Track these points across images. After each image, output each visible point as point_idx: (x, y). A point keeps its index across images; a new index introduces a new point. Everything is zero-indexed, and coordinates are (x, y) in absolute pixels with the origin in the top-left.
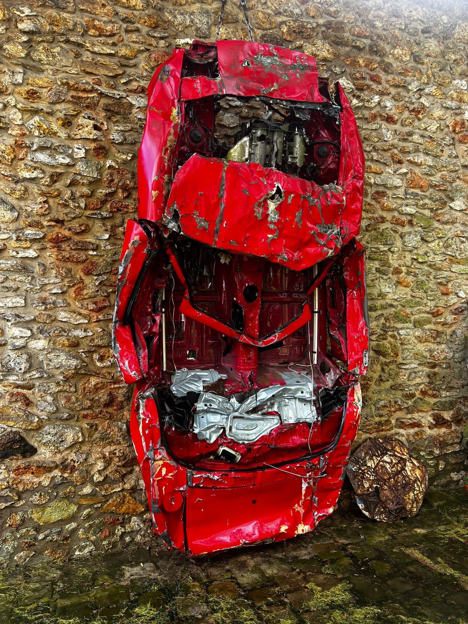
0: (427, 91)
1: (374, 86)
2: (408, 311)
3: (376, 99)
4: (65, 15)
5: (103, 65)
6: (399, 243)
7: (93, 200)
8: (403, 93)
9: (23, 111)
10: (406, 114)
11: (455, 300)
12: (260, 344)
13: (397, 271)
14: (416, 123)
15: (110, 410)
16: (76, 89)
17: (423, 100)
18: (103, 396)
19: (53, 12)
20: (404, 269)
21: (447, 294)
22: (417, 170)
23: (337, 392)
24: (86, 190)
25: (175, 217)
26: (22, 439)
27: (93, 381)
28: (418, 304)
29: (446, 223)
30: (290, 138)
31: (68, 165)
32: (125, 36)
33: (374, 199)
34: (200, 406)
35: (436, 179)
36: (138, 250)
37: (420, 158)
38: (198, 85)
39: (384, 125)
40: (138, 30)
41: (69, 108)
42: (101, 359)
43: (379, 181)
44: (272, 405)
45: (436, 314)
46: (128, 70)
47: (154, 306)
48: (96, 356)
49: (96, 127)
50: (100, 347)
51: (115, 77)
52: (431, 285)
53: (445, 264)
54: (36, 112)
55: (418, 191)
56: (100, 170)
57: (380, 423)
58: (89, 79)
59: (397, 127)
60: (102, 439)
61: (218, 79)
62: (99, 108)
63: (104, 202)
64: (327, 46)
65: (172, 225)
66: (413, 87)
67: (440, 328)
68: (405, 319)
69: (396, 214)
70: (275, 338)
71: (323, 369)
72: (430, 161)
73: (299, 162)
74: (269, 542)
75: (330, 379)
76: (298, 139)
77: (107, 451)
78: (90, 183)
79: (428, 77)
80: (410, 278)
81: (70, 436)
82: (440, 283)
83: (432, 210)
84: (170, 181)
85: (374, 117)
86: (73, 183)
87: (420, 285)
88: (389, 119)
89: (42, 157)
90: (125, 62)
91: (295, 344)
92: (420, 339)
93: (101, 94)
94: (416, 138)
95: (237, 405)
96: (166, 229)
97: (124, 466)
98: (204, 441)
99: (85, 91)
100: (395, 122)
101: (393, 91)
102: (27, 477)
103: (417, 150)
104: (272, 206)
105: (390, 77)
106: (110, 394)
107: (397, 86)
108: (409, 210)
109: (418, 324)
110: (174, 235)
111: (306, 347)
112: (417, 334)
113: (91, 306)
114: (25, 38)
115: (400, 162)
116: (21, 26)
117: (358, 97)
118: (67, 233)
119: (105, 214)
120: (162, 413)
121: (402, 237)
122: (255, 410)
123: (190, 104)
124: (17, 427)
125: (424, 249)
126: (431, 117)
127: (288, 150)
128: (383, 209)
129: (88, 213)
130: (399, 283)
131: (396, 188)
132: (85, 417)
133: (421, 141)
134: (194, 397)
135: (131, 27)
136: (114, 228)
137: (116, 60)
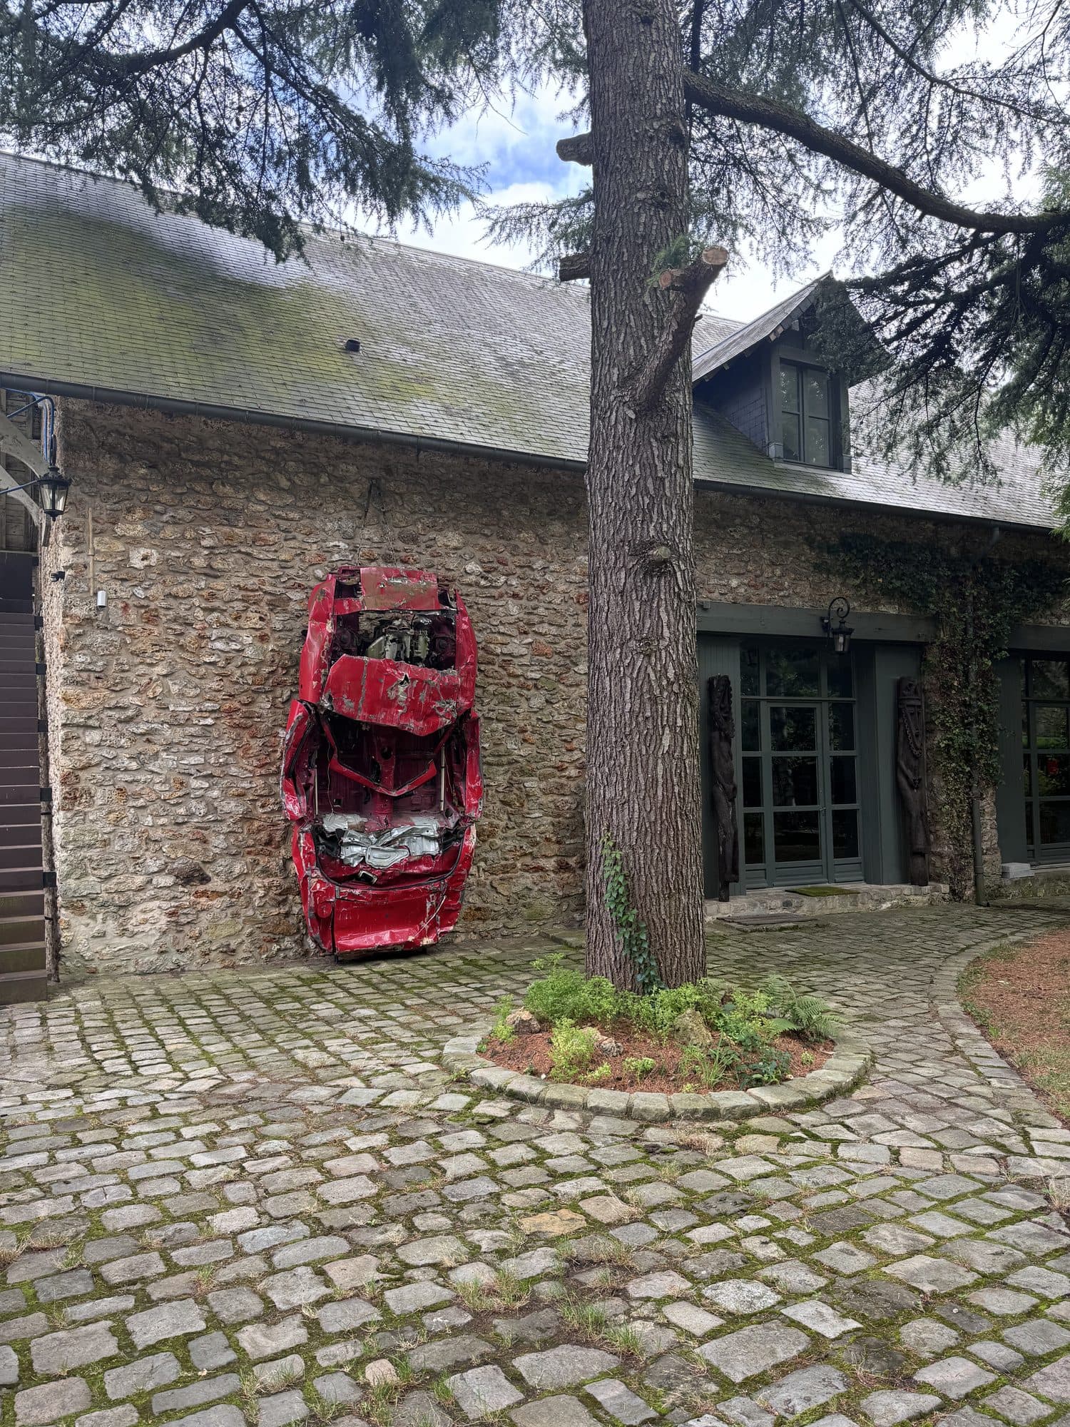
0: (552, 568)
1: (501, 567)
2: (534, 766)
3: (503, 579)
4: (237, 530)
5: (268, 568)
6: (525, 705)
7: (258, 678)
8: (529, 572)
9: (204, 609)
10: (532, 590)
11: (580, 755)
12: (394, 794)
13: (523, 731)
14: (541, 597)
15: (269, 848)
16: (247, 590)
17: (547, 577)
18: (263, 836)
19: (227, 529)
20: (529, 728)
21: (571, 750)
22: (542, 639)
23: (456, 831)
24: (252, 669)
25: (330, 699)
26: (201, 869)
27: (256, 824)
28: (543, 760)
29: (571, 686)
30: (415, 638)
31: (238, 651)
32: (285, 543)
33: (500, 666)
34: (345, 840)
35: (561, 646)
36: (301, 722)
37: (544, 628)
38: (345, 603)
39: (510, 601)
40: (294, 538)
41: (239, 606)
42: (263, 806)
43: (505, 651)
44: (402, 841)
45: (561, 769)
46: (287, 571)
47: (309, 763)
48: (259, 804)
49: (261, 619)
50: (262, 796)
51: (278, 577)
52: (557, 741)
53: (570, 723)
54: (212, 610)
55: (544, 659)
56: (264, 653)
57: (505, 866)
58: (255, 580)
59: (524, 602)
60: (263, 872)
61: (361, 598)
62: (262, 604)
63: (267, 679)
64: (457, 537)
65: (327, 705)
66: (538, 564)
67: (564, 781)
68: (531, 774)
69: (522, 679)
70: (405, 790)
71: (447, 814)
72: (554, 630)
73: (423, 656)
74: (400, 949)
75: (451, 823)
76: (421, 639)
77: (266, 881)
78: (256, 664)
79: (552, 555)
80: (536, 736)
81: (237, 869)
82: (565, 741)
83: (556, 674)
84: (326, 675)
85: (501, 596)
86: (244, 664)
87: (545, 742)
88: (515, 596)
89: (219, 645)
90: (284, 564)
91: (427, 794)
92: (545, 792)
93: (266, 593)
94: (541, 611)
95: (374, 840)
96: (322, 707)
97: (280, 894)
98: (349, 865)
99: (252, 591)
100: (521, 598)
101: (519, 571)
102: (203, 900)
103: (542, 622)
104: (401, 689)
105: (515, 559)
106: (270, 835)
107: (521, 567)
108: (533, 675)
109: (543, 778)
110: (327, 712)
111: (435, 795)
112: (542, 786)
113: (255, 763)
114: (206, 552)
115: (526, 633)
116: (204, 543)
117: (486, 578)
118: (238, 705)
119: (267, 688)
120: (317, 844)
121: (528, 699)
122: (388, 844)
123: (338, 618)
124: (198, 860)
125: (549, 709)
126: (555, 590)
127: (414, 647)
128: (510, 675)
129: (254, 688)
130: (525, 740)
131: (522, 656)
132: (249, 853)
133: (546, 613)
134: (341, 833)
135: (290, 536)
136: (275, 698)
137: (276, 564)
